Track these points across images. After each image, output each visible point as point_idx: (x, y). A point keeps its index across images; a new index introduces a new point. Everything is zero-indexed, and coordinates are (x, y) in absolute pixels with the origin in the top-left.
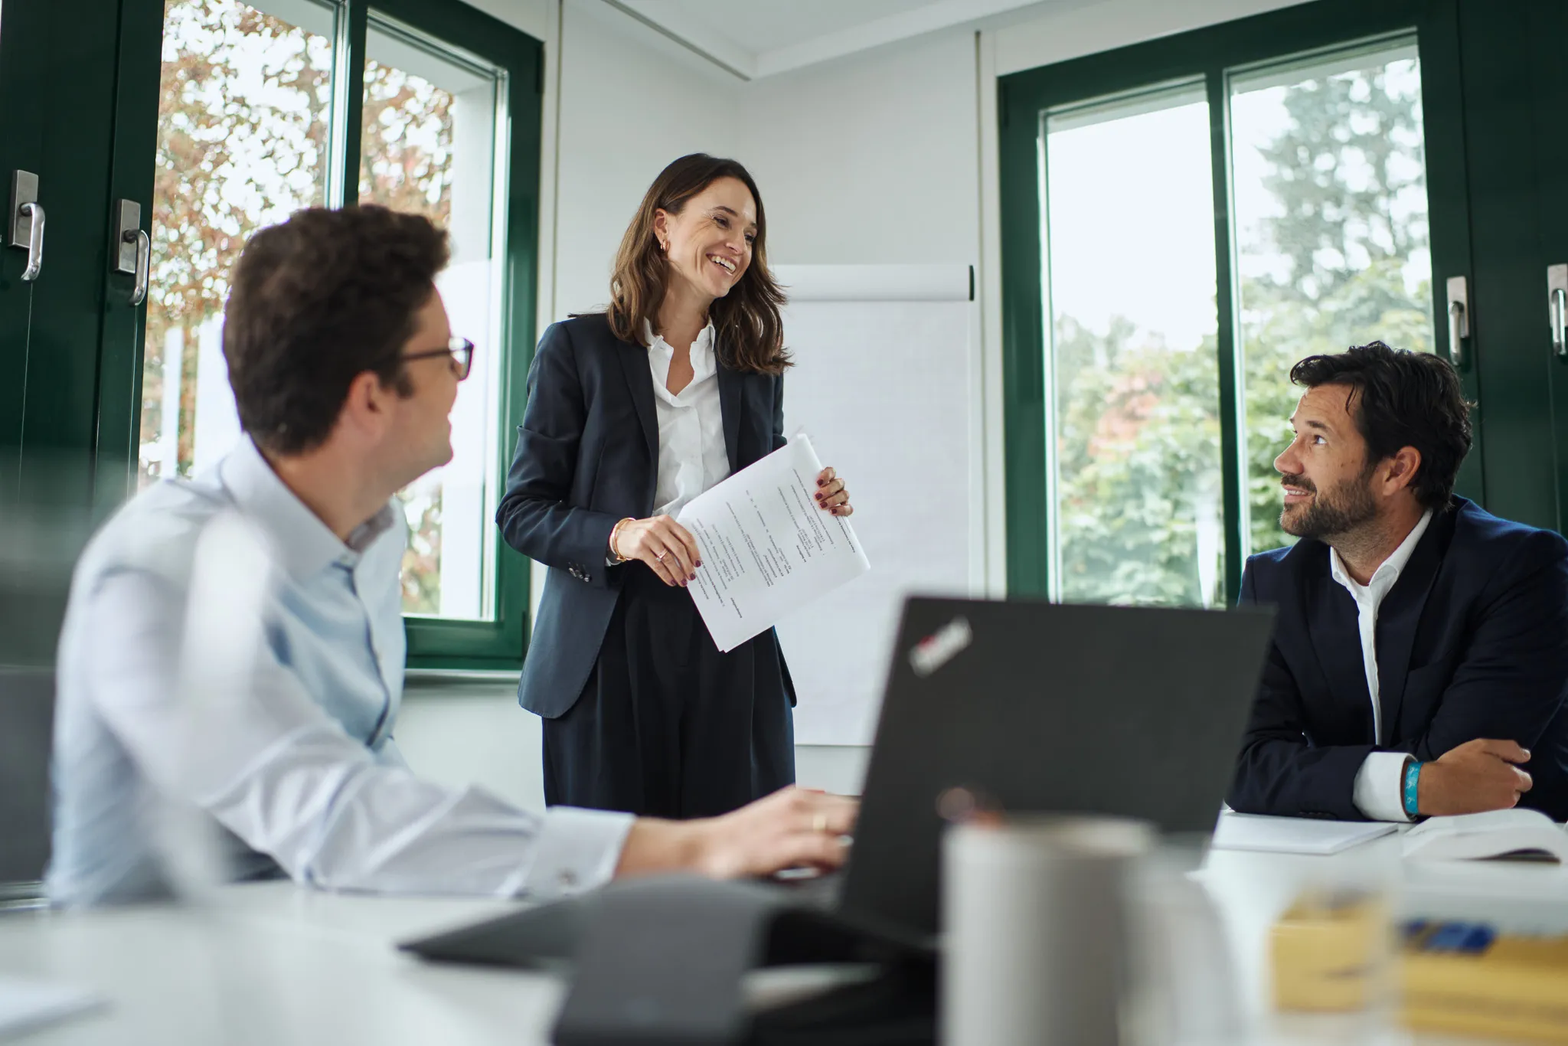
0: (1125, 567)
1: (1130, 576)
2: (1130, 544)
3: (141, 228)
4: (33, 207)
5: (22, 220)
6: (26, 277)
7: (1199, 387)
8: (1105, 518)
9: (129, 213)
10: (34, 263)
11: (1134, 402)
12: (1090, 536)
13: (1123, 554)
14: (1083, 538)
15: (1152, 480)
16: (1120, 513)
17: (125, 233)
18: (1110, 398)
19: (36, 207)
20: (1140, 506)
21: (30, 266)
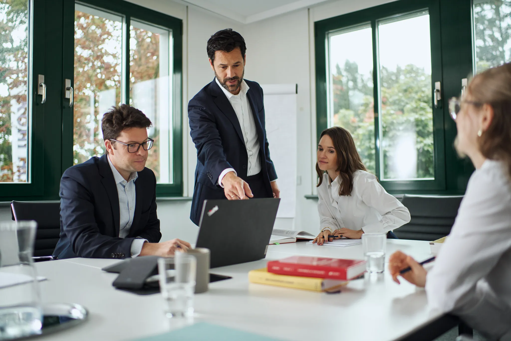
3: (71, 86)
4: (43, 84)
5: (41, 87)
6: (42, 102)
9: (68, 83)
10: (44, 98)
17: (67, 88)
19: (44, 84)
21: (43, 99)
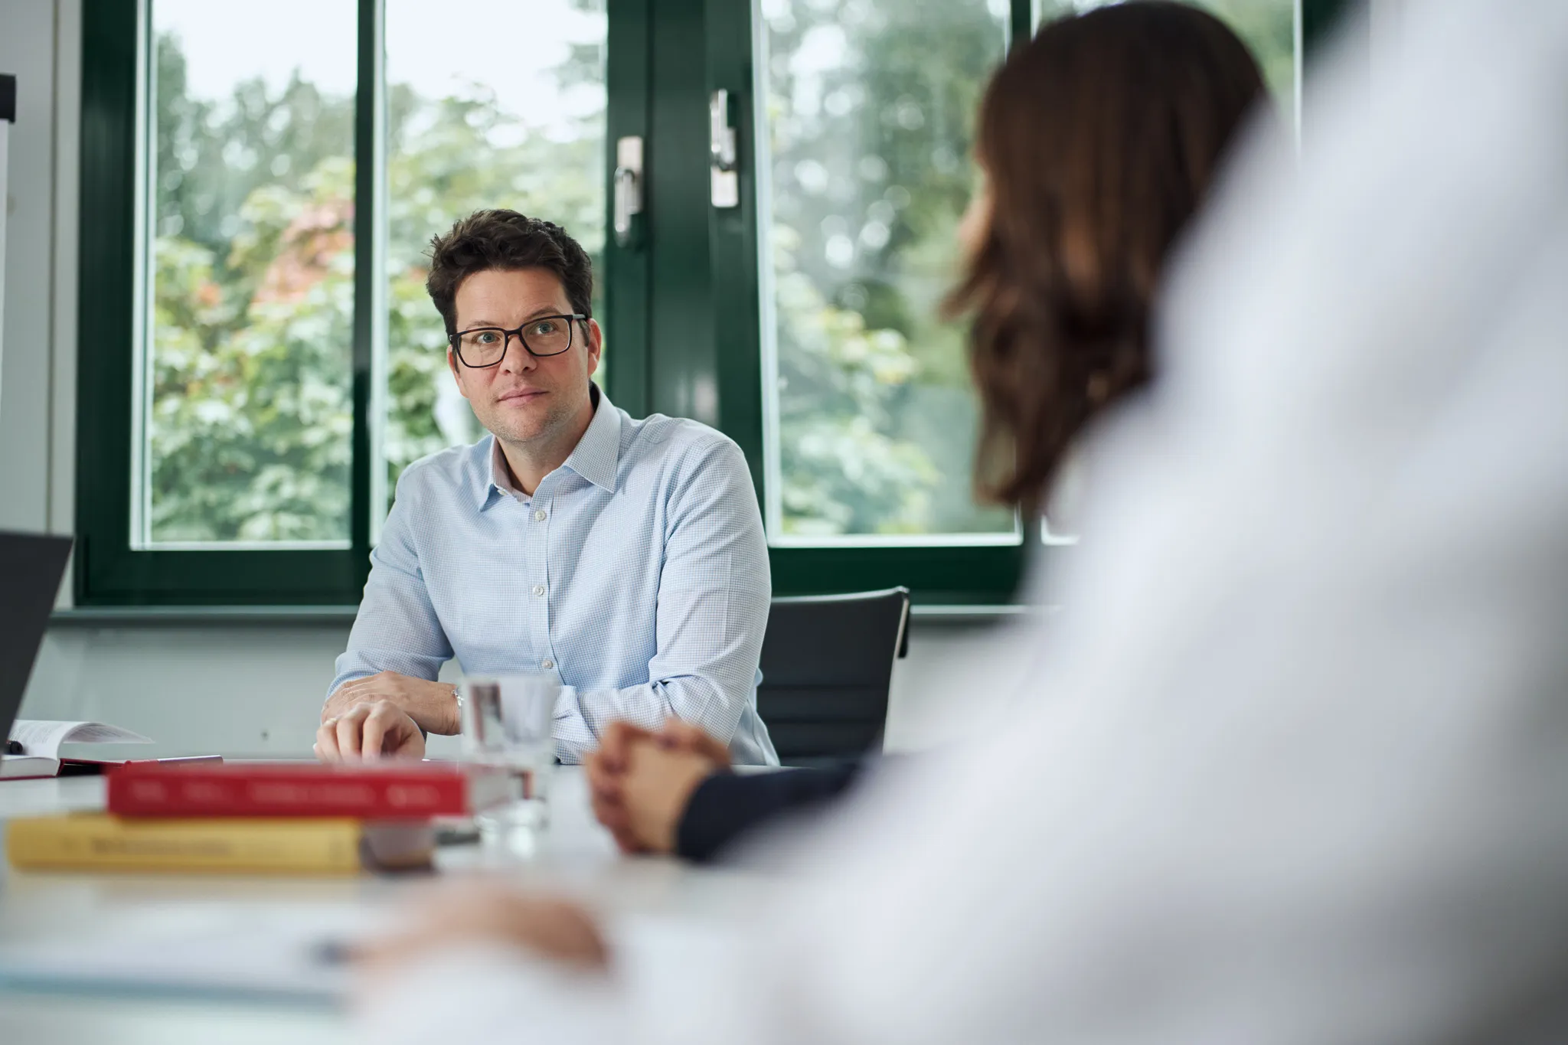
0: (270, 475)
1: (274, 488)
2: (281, 445)
7: (408, 229)
8: (247, 410)
11: (319, 243)
12: (219, 435)
13: (269, 457)
14: (211, 437)
15: (315, 359)
16: (268, 404)
18: (290, 235)
20: (295, 395)
